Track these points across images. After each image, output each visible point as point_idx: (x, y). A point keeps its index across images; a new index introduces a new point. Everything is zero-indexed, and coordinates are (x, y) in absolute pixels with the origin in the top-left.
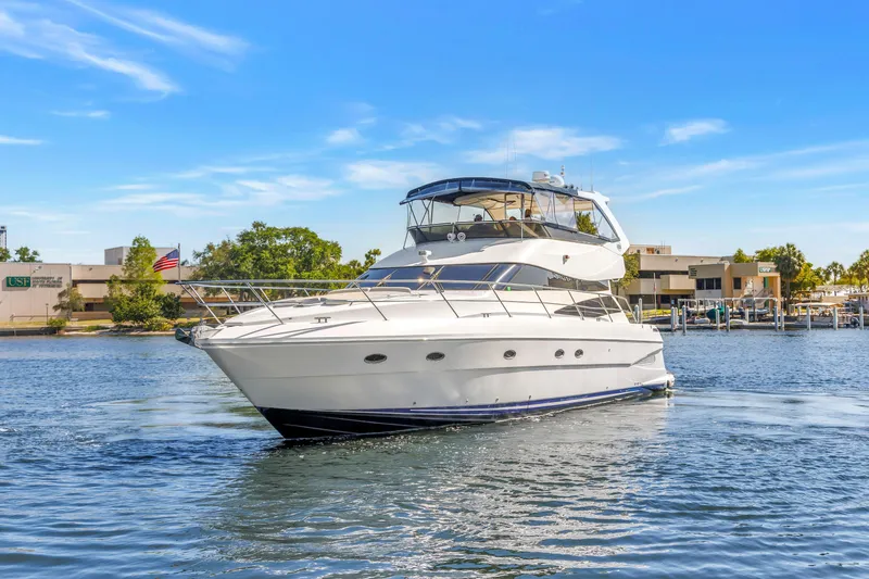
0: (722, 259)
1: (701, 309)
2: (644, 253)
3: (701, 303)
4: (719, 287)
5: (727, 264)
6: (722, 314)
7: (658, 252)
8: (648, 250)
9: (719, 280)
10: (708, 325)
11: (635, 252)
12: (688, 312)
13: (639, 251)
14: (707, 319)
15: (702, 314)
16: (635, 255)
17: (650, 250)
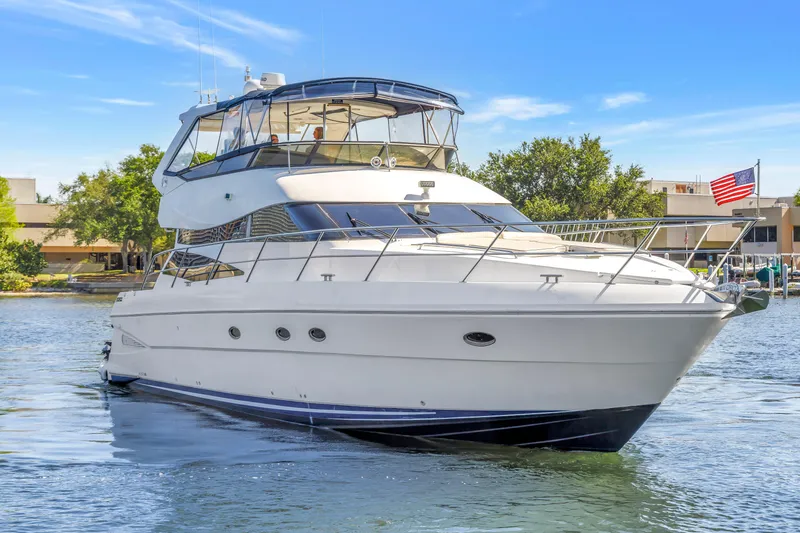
0: (778, 201)
1: (749, 268)
2: (672, 191)
3: (749, 260)
4: (773, 238)
5: (785, 208)
6: (777, 275)
7: (692, 191)
8: (678, 187)
9: (773, 230)
10: (758, 290)
11: (660, 190)
12: (731, 272)
13: (665, 189)
14: (756, 281)
15: (751, 275)
16: (660, 195)
17: (681, 188)
